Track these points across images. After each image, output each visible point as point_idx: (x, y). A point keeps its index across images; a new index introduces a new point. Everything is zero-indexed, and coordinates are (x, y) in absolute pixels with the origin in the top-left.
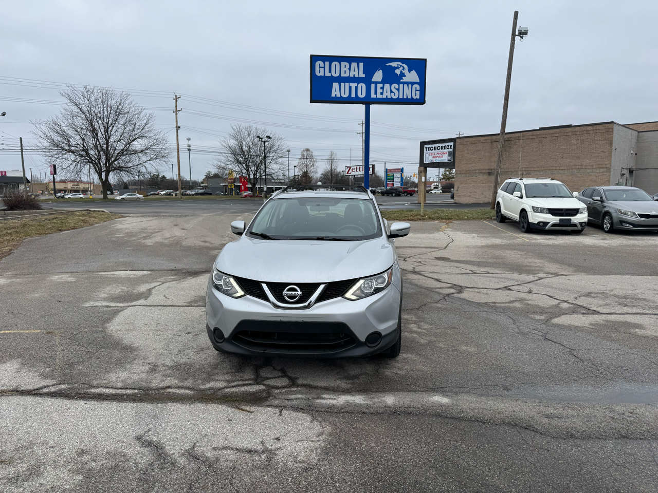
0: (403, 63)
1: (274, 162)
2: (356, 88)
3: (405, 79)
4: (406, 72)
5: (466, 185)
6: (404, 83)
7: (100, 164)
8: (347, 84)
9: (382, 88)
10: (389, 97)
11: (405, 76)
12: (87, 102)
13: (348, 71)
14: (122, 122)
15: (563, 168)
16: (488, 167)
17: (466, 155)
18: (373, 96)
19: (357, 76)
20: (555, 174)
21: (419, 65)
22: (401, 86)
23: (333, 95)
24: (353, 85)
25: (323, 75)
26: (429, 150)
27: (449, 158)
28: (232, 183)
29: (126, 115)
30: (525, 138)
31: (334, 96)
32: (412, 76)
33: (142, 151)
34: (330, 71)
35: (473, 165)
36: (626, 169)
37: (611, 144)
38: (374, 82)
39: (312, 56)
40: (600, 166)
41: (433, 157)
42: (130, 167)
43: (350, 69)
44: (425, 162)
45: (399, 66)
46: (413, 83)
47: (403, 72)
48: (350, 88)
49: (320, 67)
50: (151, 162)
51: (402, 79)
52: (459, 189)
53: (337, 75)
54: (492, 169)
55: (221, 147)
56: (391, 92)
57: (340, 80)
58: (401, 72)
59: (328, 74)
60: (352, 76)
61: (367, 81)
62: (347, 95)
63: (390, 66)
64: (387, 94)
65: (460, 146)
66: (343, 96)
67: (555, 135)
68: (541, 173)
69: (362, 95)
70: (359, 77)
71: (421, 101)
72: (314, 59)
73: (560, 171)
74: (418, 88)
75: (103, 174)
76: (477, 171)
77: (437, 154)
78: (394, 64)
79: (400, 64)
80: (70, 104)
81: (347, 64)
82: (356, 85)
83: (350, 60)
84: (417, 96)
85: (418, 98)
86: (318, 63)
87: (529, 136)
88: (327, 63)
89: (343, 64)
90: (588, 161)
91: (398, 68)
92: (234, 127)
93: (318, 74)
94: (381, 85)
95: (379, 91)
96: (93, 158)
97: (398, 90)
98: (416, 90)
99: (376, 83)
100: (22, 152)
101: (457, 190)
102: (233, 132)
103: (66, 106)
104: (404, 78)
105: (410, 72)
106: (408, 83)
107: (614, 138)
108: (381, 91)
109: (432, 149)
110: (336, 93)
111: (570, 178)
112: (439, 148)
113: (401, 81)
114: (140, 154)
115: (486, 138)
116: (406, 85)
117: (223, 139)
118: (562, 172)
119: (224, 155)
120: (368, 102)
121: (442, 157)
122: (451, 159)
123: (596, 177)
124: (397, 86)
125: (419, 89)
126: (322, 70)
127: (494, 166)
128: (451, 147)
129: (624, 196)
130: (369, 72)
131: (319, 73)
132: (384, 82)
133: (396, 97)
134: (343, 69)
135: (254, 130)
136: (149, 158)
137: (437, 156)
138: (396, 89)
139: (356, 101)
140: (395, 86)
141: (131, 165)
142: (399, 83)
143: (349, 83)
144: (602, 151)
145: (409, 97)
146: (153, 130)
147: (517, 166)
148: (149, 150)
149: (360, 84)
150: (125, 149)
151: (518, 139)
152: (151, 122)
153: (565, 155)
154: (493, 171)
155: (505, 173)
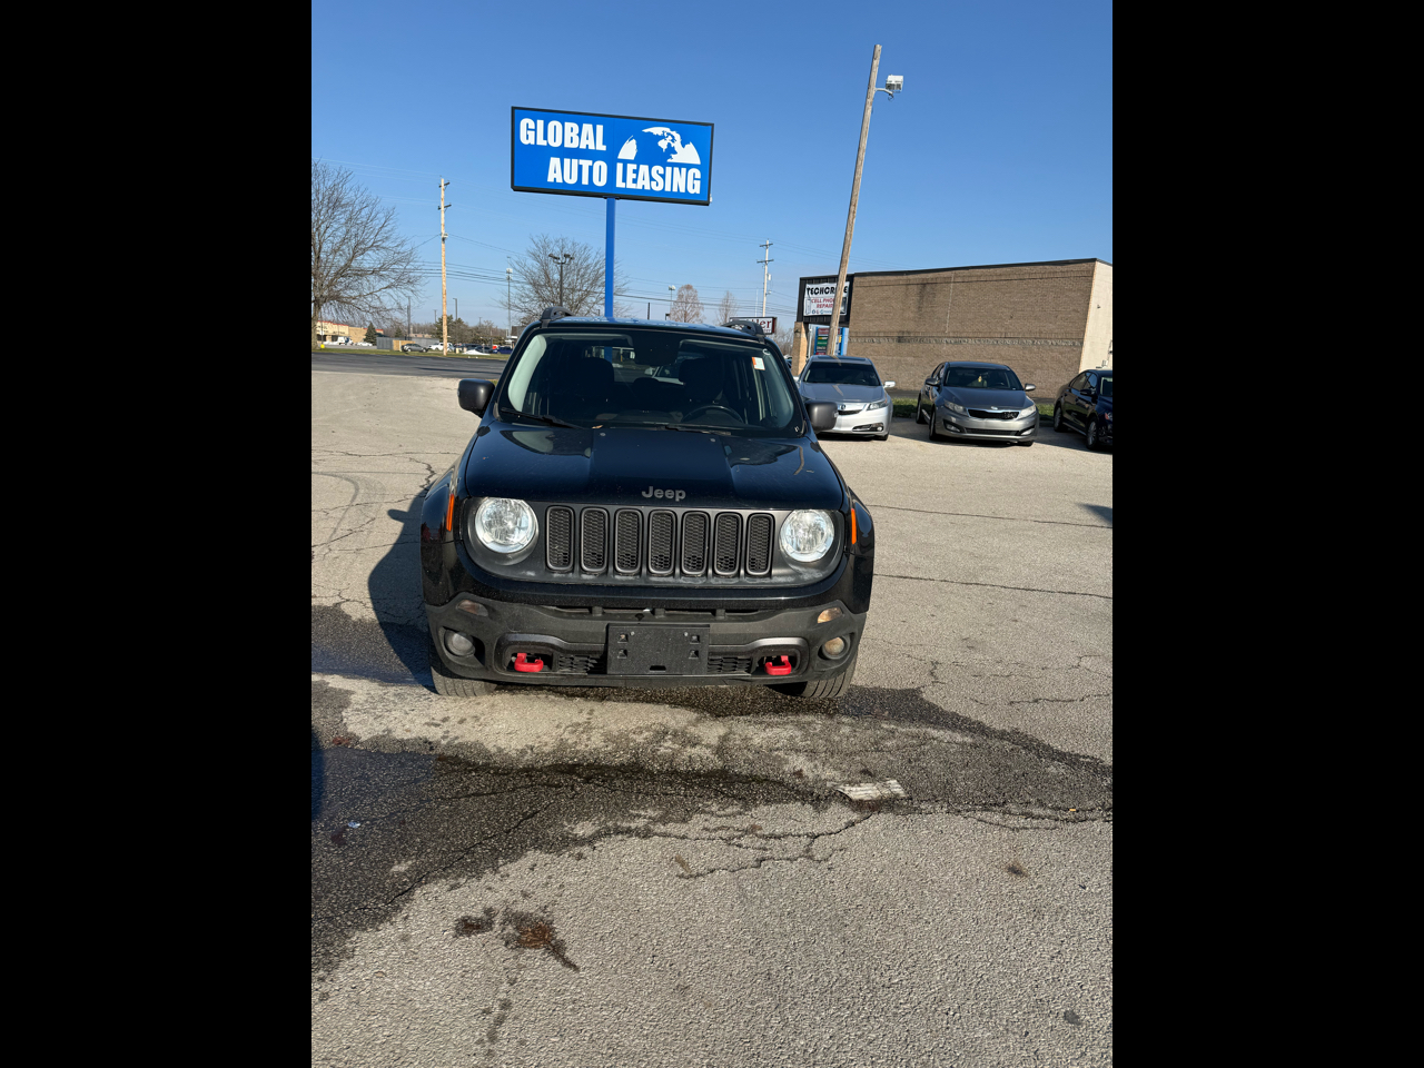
0: (672, 130)
2: (591, 168)
3: (675, 159)
4: (677, 145)
6: (673, 165)
8: (575, 161)
9: (636, 172)
10: (647, 188)
11: (676, 153)
13: (576, 139)
14: (343, 221)
15: (1010, 336)
16: (898, 328)
17: (866, 305)
18: (620, 184)
19: (591, 147)
21: (700, 134)
22: (669, 169)
23: (550, 179)
24: (586, 163)
25: (533, 143)
26: (812, 293)
29: (351, 208)
30: (957, 279)
31: (553, 181)
32: (688, 154)
33: (374, 272)
34: (545, 138)
35: (877, 322)
37: (1090, 299)
38: (621, 161)
39: (513, 109)
41: (817, 306)
43: (579, 135)
44: (805, 314)
45: (666, 135)
46: (689, 167)
47: (673, 145)
48: (580, 167)
49: (528, 129)
50: (389, 290)
51: (671, 157)
53: (558, 144)
54: (904, 332)
56: (652, 179)
57: (564, 153)
58: (669, 144)
59: (541, 142)
60: (583, 146)
61: (611, 157)
62: (573, 181)
63: (650, 133)
64: (643, 183)
65: (858, 288)
66: (568, 181)
69: (600, 181)
70: (595, 151)
71: (701, 201)
72: (517, 113)
73: (1007, 342)
74: (698, 175)
76: (882, 335)
77: (825, 300)
78: (657, 131)
79: (668, 130)
81: (575, 126)
82: (590, 163)
83: (580, 117)
84: (695, 188)
85: (698, 192)
86: (525, 123)
88: (540, 123)
89: (568, 125)
90: (1051, 326)
91: (663, 137)
93: (524, 140)
94: (635, 167)
95: (630, 176)
97: (663, 176)
98: (694, 179)
99: (626, 162)
102: (533, 245)
104: (673, 156)
105: (683, 146)
106: (680, 166)
107: (1095, 288)
108: (634, 176)
109: (817, 291)
110: (555, 175)
112: (827, 290)
113: (669, 160)
114: (372, 278)
115: (898, 276)
116: (676, 169)
119: (518, 285)
123: (1061, 353)
124: (661, 170)
125: (699, 177)
126: (531, 134)
127: (910, 326)
130: (614, 143)
131: (526, 138)
132: (638, 160)
133: (659, 188)
134: (568, 135)
136: (385, 284)
137: (824, 304)
138: (660, 175)
139: (590, 192)
140: (657, 168)
141: (356, 293)
142: (665, 165)
143: (579, 158)
144: (1074, 310)
145: (682, 190)
146: (394, 236)
147: (942, 329)
148: (386, 270)
149: (598, 163)
150: (347, 266)
151: (947, 281)
152: (391, 222)
153: (1016, 313)
154: (905, 335)
155: (923, 340)
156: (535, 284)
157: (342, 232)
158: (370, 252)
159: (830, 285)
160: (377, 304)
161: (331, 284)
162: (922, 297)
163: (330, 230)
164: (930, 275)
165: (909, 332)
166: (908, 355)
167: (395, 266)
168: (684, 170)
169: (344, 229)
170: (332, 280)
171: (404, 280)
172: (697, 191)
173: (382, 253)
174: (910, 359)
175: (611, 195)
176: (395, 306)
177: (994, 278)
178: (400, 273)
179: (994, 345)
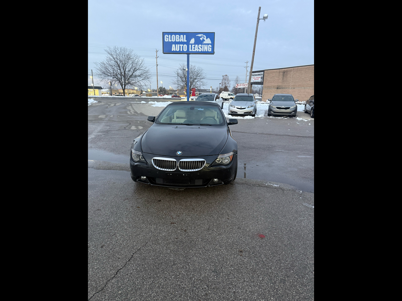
0: (204, 35)
1: (199, 81)
2: (183, 47)
3: (205, 42)
4: (205, 39)
5: (267, 94)
7: (122, 81)
8: (179, 45)
9: (194, 47)
10: (197, 51)
12: (115, 53)
14: (131, 63)
15: (309, 86)
16: (277, 85)
17: (268, 79)
20: (306, 89)
21: (211, 36)
22: (203, 45)
23: (172, 50)
25: (168, 41)
26: (253, 76)
27: (261, 80)
29: (133, 59)
30: (294, 70)
32: (208, 41)
33: (139, 76)
34: (171, 39)
35: (271, 83)
38: (190, 44)
39: (163, 32)
43: (180, 38)
44: (251, 82)
47: (204, 39)
48: (180, 46)
49: (167, 38)
50: (143, 81)
52: (264, 96)
53: (174, 41)
56: (198, 48)
57: (176, 43)
59: (170, 41)
60: (181, 41)
61: (188, 43)
62: (178, 50)
63: (198, 36)
64: (196, 49)
65: (266, 74)
67: (307, 69)
68: (300, 88)
69: (185, 50)
70: (184, 42)
71: (212, 53)
72: (164, 34)
74: (211, 46)
75: (123, 86)
76: (272, 87)
78: (200, 35)
79: (202, 35)
80: (109, 55)
81: (178, 36)
82: (182, 45)
83: (180, 34)
84: (210, 50)
85: (211, 51)
86: (165, 36)
87: (296, 69)
88: (170, 36)
89: (177, 36)
91: (201, 37)
92: (181, 65)
93: (166, 41)
94: (194, 45)
95: (193, 48)
96: (119, 79)
99: (192, 44)
100: (92, 76)
103: (107, 56)
105: (207, 39)
110: (174, 49)
113: (203, 43)
114: (138, 77)
115: (277, 70)
116: (205, 45)
119: (176, 78)
120: (188, 53)
121: (258, 79)
124: (201, 46)
126: (168, 39)
127: (280, 84)
129: (283, 99)
130: (188, 39)
133: (201, 51)
134: (177, 38)
136: (142, 79)
137: (256, 79)
139: (182, 53)
141: (134, 82)
145: (207, 51)
146: (144, 66)
147: (289, 85)
148: (142, 75)
149: (185, 45)
150: (132, 75)
151: (291, 71)
152: (143, 62)
153: (311, 79)
154: (279, 87)
155: (284, 88)
156: (181, 77)
157: (131, 66)
158: (137, 71)
159: (258, 73)
160: (139, 84)
162: (283, 76)
163: (128, 66)
164: (286, 69)
165: (280, 86)
166: (280, 92)
167: (144, 74)
168: (207, 45)
170: (128, 79)
171: (147, 78)
173: (141, 71)
176: (144, 85)
177: (304, 69)
178: (145, 76)
179: (304, 89)
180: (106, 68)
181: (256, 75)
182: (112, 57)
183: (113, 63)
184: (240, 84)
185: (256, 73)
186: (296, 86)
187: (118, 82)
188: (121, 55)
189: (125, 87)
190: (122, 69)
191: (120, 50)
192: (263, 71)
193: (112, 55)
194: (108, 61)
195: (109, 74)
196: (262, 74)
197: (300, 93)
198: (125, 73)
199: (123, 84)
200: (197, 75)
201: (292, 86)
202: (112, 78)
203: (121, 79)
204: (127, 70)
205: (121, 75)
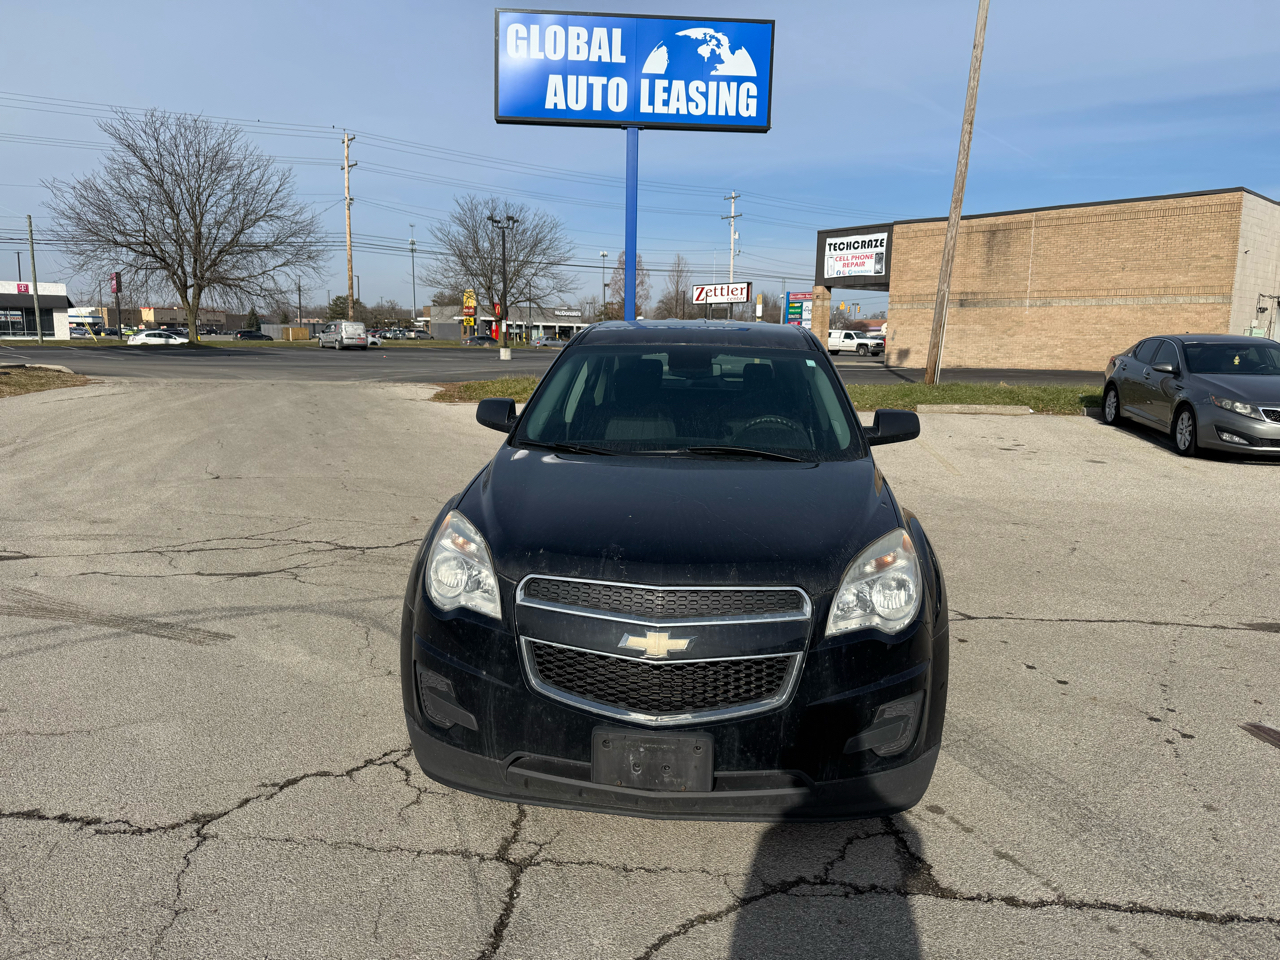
0: (717, 31)
1: (542, 273)
2: (605, 88)
4: (724, 51)
5: (912, 328)
6: (719, 79)
7: (183, 268)
8: (583, 79)
9: (667, 90)
10: (683, 111)
11: (722, 62)
12: (152, 141)
13: (584, 48)
14: (228, 187)
15: (1123, 292)
16: (961, 289)
17: (913, 261)
18: (645, 108)
19: (606, 59)
20: (1105, 305)
21: (755, 36)
22: (713, 85)
23: (549, 105)
24: (598, 82)
26: (835, 250)
27: (878, 267)
28: (471, 316)
29: (238, 172)
30: (1043, 223)
31: (552, 107)
32: (740, 63)
33: (267, 247)
34: (542, 48)
35: (927, 283)
36: (1271, 297)
37: (1235, 240)
38: (647, 76)
39: (498, 12)
40: (1208, 290)
41: (844, 265)
42: (243, 280)
43: (589, 43)
44: (826, 276)
45: (708, 38)
46: (740, 80)
47: (718, 51)
48: (590, 87)
49: (517, 38)
50: (283, 269)
51: (715, 68)
52: (896, 337)
53: (559, 56)
54: (967, 293)
55: (436, 241)
56: (689, 99)
57: (567, 69)
58: (713, 51)
59: (536, 55)
60: (594, 58)
61: (630, 70)
62: (581, 106)
63: (687, 37)
64: (678, 105)
65: (900, 241)
66: (574, 106)
67: (1107, 218)
69: (619, 105)
70: (611, 63)
71: (759, 126)
72: (503, 18)
73: (1117, 301)
74: (754, 91)
77: (853, 257)
78: (696, 33)
79: (711, 31)
80: (118, 147)
81: (583, 30)
82: (604, 80)
84: (750, 110)
85: (754, 114)
86: (513, 29)
87: (1051, 219)
89: (573, 30)
90: (1182, 278)
91: (704, 42)
92: (461, 201)
94: (665, 83)
95: (660, 96)
96: (170, 261)
97: (705, 95)
98: (749, 96)
99: (653, 78)
100: (32, 245)
101: (893, 339)
102: (459, 209)
103: (113, 153)
104: (718, 66)
105: (733, 53)
106: (729, 79)
107: (1242, 226)
108: (665, 96)
109: (842, 247)
110: (555, 100)
111: (1139, 314)
112: (856, 245)
113: (713, 73)
114: (264, 254)
116: (723, 85)
117: (439, 225)
118: (1121, 302)
119: (440, 257)
120: (633, 124)
121: (863, 264)
122: (881, 269)
123: (1198, 313)
124: (702, 87)
125: (755, 94)
126: (522, 44)
127: (975, 286)
128: (881, 243)
130: (636, 50)
132: (670, 75)
133: (700, 112)
134: (573, 43)
135: (501, 206)
136: (280, 261)
137: (852, 264)
138: (701, 93)
139: (603, 120)
140: (697, 85)
141: (245, 274)
142: (707, 80)
143: (588, 75)
144: (1213, 256)
145: (732, 113)
146: (291, 202)
147: (1022, 288)
148: (281, 243)
149: (615, 81)
150: (234, 242)
151: (1027, 226)
152: (288, 185)
153: (1129, 264)
154: (970, 297)
155: (996, 302)
156: (462, 257)
157: (226, 202)
158: (262, 223)
159: (860, 238)
160: (270, 285)
161: (214, 263)
162: (990, 249)
163: (213, 199)
164: (1001, 220)
165: (974, 293)
166: (975, 322)
167: (293, 239)
168: (734, 85)
169: (230, 196)
170: (215, 260)
171: (304, 256)
172: (753, 112)
173: (276, 226)
174: (978, 328)
175: (633, 122)
176: (293, 287)
177: (1094, 219)
178: (301, 247)
179: (1099, 306)
180: (105, 210)
181: (849, 246)
182: (134, 160)
183: (139, 183)
184: (712, 287)
185: (852, 239)
186: (1055, 294)
187: (165, 273)
188: (182, 147)
189: (197, 296)
190: (184, 215)
191: (174, 127)
192: (888, 228)
193: (133, 148)
194: (118, 180)
195: (119, 238)
196: (877, 243)
197: (1077, 327)
198: (198, 236)
199: (190, 282)
200: (536, 245)
201: (1036, 295)
202: (132, 255)
203: (182, 257)
204: (209, 219)
205: (179, 244)
